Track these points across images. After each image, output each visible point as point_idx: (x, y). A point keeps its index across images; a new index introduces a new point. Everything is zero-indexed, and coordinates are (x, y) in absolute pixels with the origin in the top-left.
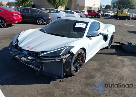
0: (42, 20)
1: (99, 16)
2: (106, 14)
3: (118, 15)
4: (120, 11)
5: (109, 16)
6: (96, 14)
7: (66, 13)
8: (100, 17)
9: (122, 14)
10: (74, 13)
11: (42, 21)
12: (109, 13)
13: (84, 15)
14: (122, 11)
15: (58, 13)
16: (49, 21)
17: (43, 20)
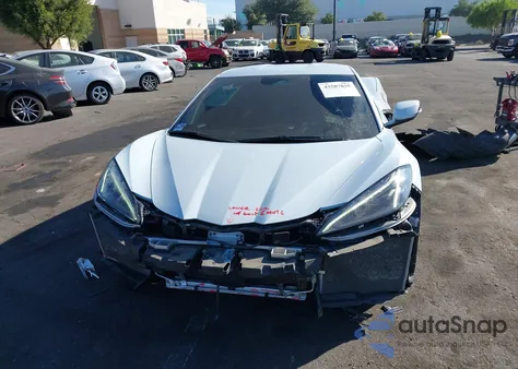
0: (33, 102)
1: (225, 59)
2: (241, 51)
3: (285, 48)
4: (289, 35)
5: (253, 55)
6: (211, 56)
7: (119, 62)
8: (227, 65)
9: (294, 43)
10: (144, 59)
11: (36, 107)
12: (249, 44)
13: (179, 60)
14: (294, 35)
15: (86, 63)
16: (65, 103)
17: (38, 102)
